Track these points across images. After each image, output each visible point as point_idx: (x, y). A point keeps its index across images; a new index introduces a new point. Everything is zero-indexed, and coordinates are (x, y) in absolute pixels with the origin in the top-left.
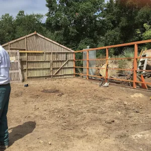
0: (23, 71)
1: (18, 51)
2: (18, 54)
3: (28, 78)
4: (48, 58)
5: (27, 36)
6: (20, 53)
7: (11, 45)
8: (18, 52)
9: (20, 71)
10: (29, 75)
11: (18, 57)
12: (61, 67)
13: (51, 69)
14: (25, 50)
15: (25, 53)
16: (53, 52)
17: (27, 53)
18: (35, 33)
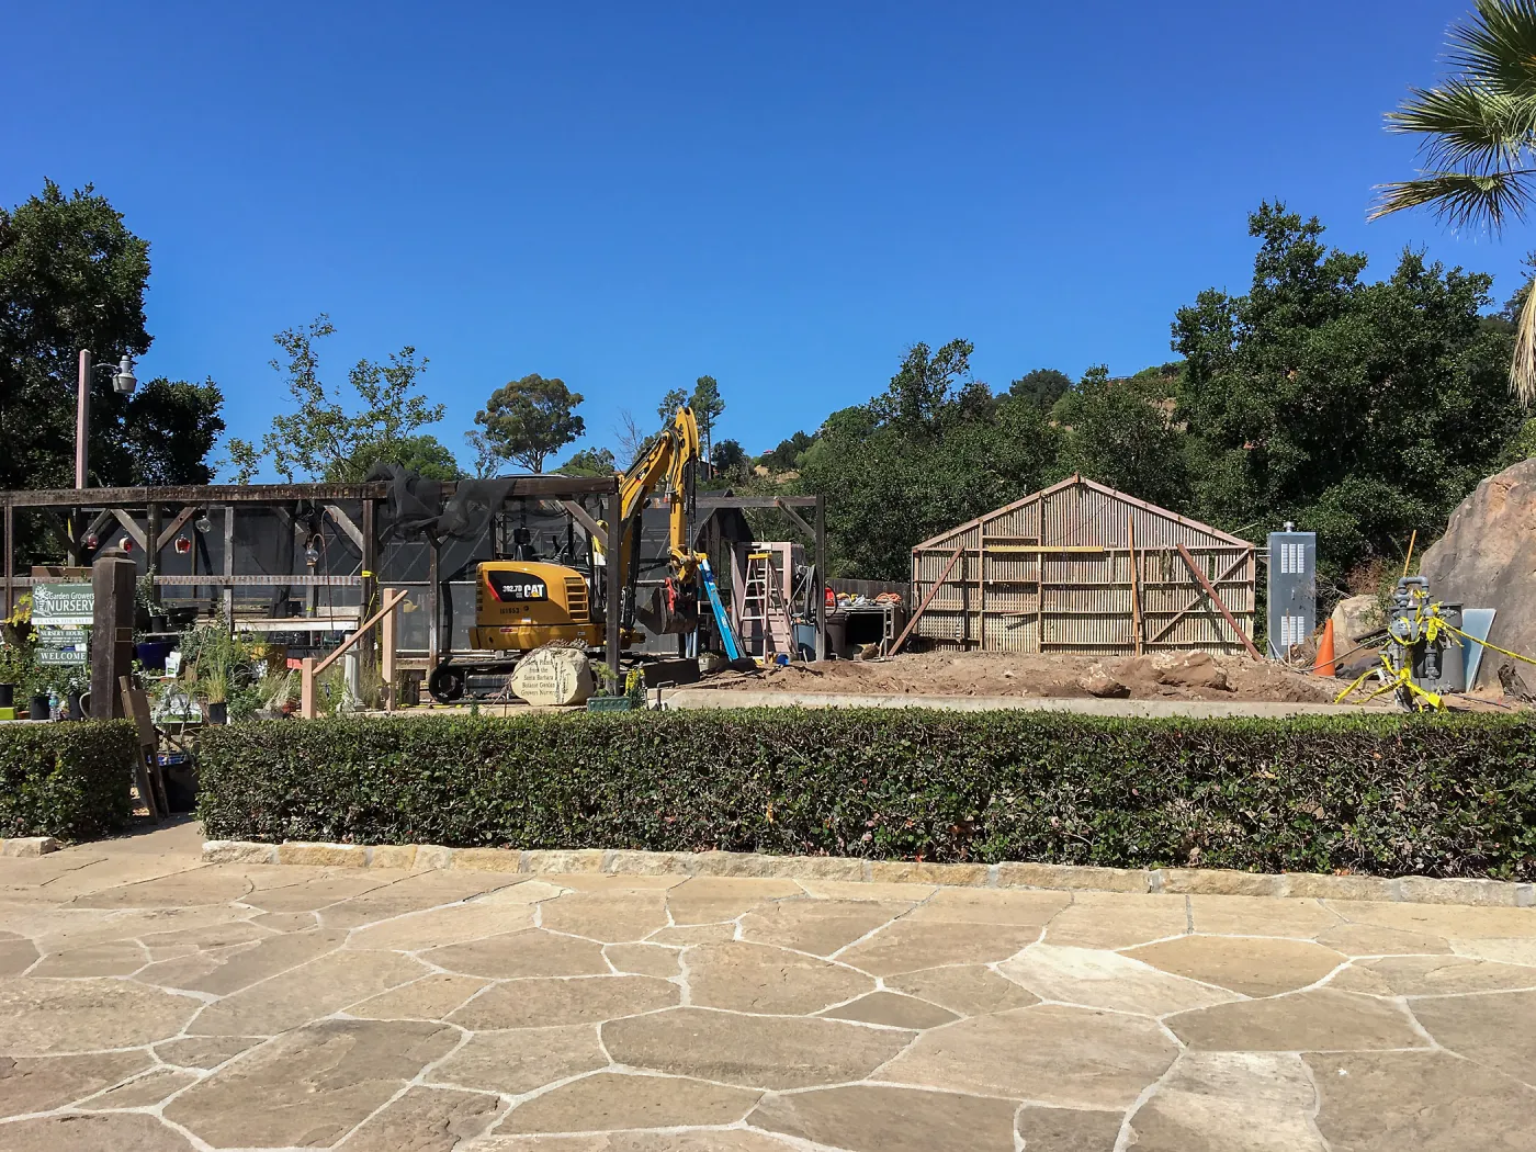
3: (1044, 648)
4: (1125, 570)
5: (1046, 492)
7: (989, 528)
10: (1051, 639)
12: (1184, 609)
14: (1034, 542)
15: (1036, 553)
16: (1148, 549)
17: (1042, 553)
18: (1074, 480)
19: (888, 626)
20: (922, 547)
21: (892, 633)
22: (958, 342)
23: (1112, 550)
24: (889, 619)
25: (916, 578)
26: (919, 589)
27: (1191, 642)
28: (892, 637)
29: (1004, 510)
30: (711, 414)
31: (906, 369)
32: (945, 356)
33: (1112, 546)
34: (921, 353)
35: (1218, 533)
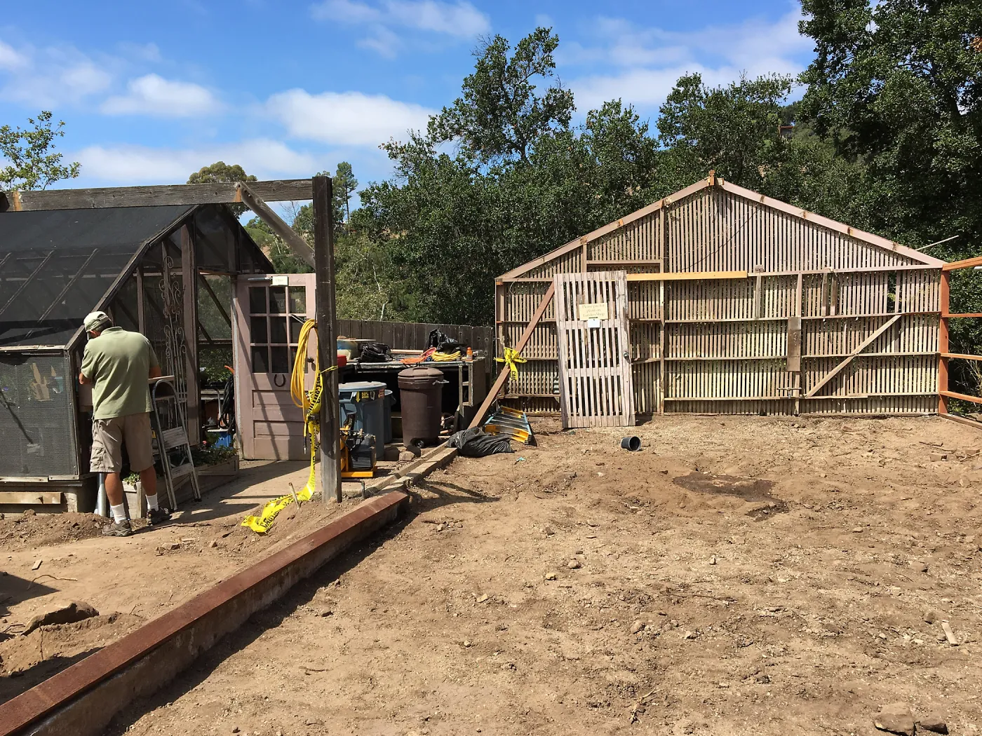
0: (642, 369)
1: (621, 273)
2: (622, 289)
3: (668, 405)
4: (778, 305)
5: (670, 200)
6: (631, 285)
7: (596, 251)
8: (622, 279)
9: (624, 370)
10: (677, 394)
11: (622, 303)
12: (856, 351)
13: (795, 365)
14: (655, 268)
15: (658, 282)
16: (806, 272)
17: (667, 283)
18: (710, 180)
19: (466, 388)
20: (509, 277)
21: (471, 397)
22: (541, 32)
23: (759, 275)
24: (466, 378)
25: (502, 319)
26: (505, 333)
27: (865, 396)
28: (470, 403)
29: (613, 226)
30: (348, 190)
31: (482, 68)
32: (526, 50)
33: (760, 271)
34: (498, 47)
35: (902, 250)
